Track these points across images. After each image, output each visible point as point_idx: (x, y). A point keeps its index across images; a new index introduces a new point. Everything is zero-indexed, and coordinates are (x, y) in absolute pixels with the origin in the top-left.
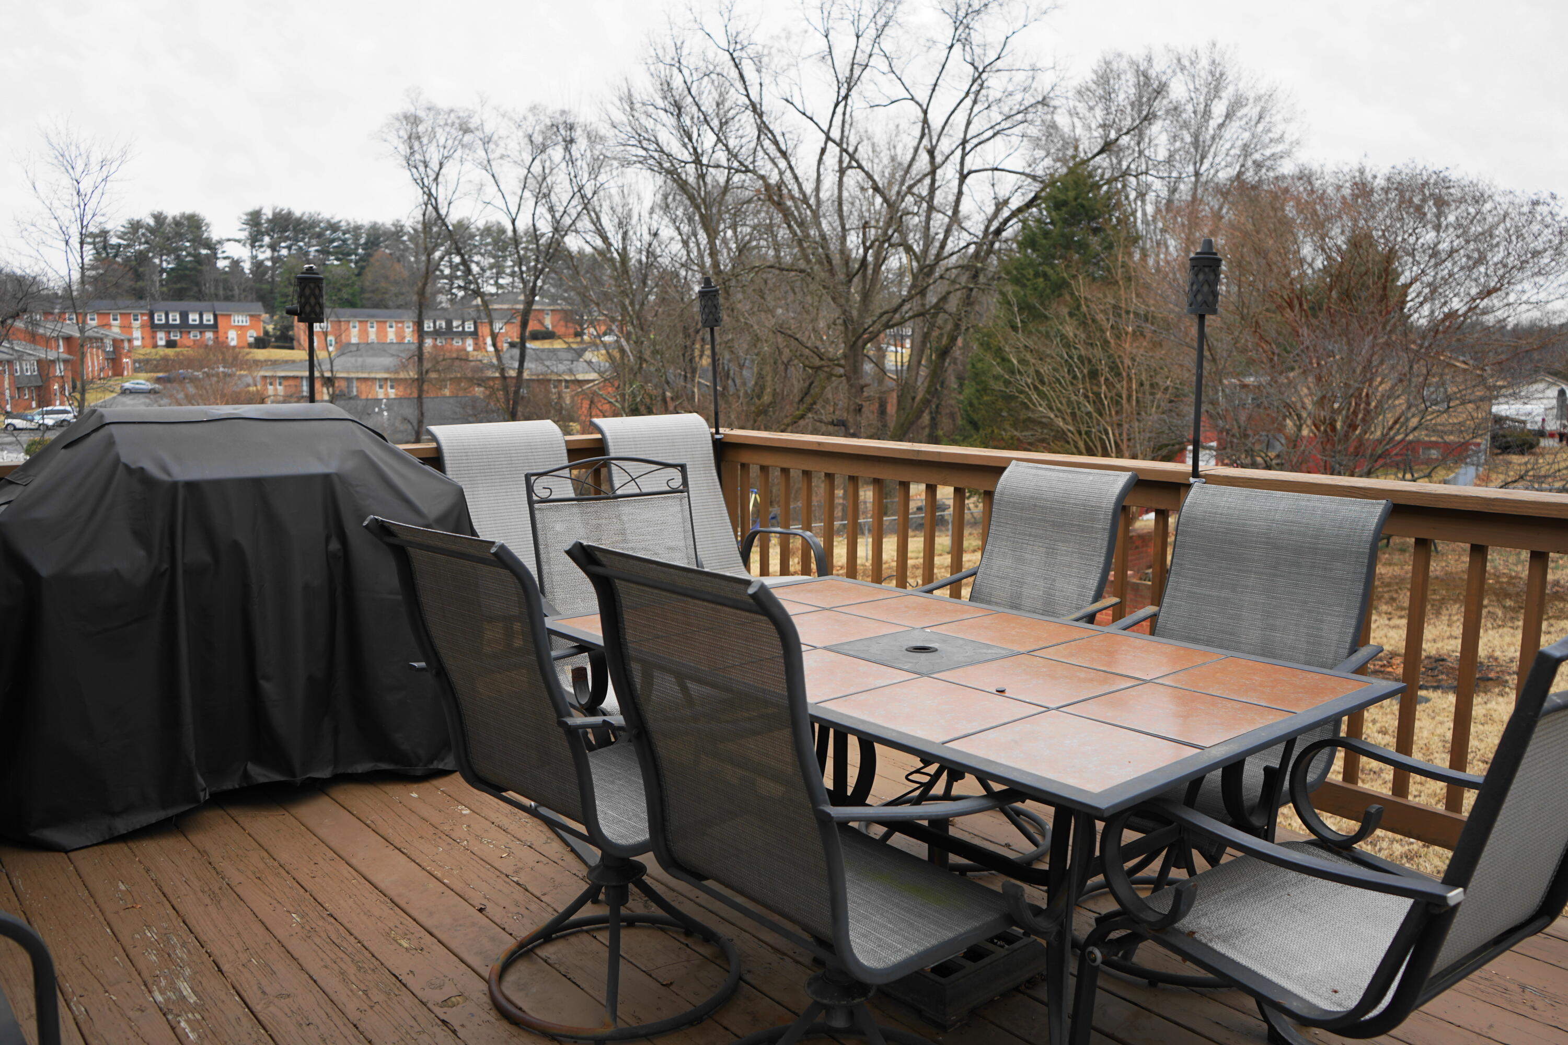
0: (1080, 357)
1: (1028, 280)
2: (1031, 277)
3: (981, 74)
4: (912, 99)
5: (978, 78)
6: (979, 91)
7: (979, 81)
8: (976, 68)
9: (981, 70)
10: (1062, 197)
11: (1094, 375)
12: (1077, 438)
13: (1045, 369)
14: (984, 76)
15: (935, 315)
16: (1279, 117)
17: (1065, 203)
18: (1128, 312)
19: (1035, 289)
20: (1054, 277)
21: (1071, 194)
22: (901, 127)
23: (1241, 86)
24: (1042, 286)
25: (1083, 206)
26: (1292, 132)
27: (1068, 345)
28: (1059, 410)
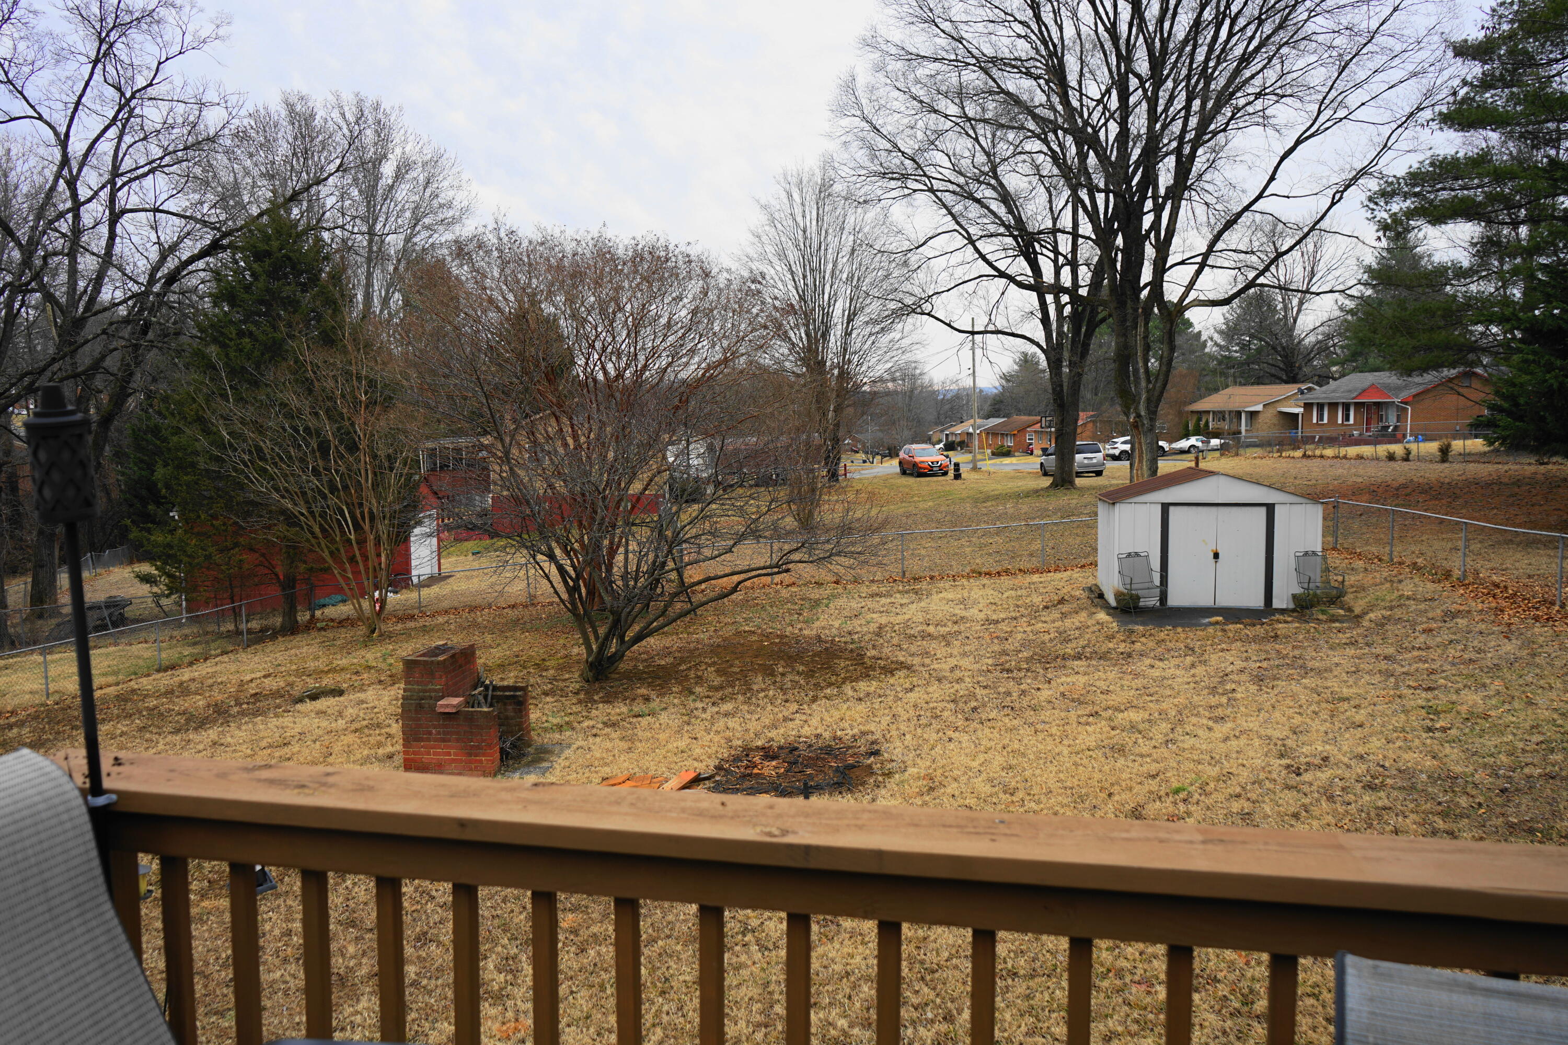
0: (307, 429)
1: (231, 340)
2: (234, 336)
3: (128, 101)
4: (40, 118)
5: (126, 105)
6: (128, 120)
7: (127, 109)
8: (123, 94)
9: (128, 95)
10: (262, 247)
11: (324, 448)
12: (312, 522)
13: (267, 445)
14: (133, 103)
15: (91, 377)
16: (445, 184)
17: (268, 254)
18: (359, 378)
19: (241, 351)
20: (262, 337)
21: (275, 244)
22: (13, 153)
23: (407, 149)
24: (249, 346)
25: (289, 258)
26: (460, 199)
27: (289, 416)
28: (287, 490)
